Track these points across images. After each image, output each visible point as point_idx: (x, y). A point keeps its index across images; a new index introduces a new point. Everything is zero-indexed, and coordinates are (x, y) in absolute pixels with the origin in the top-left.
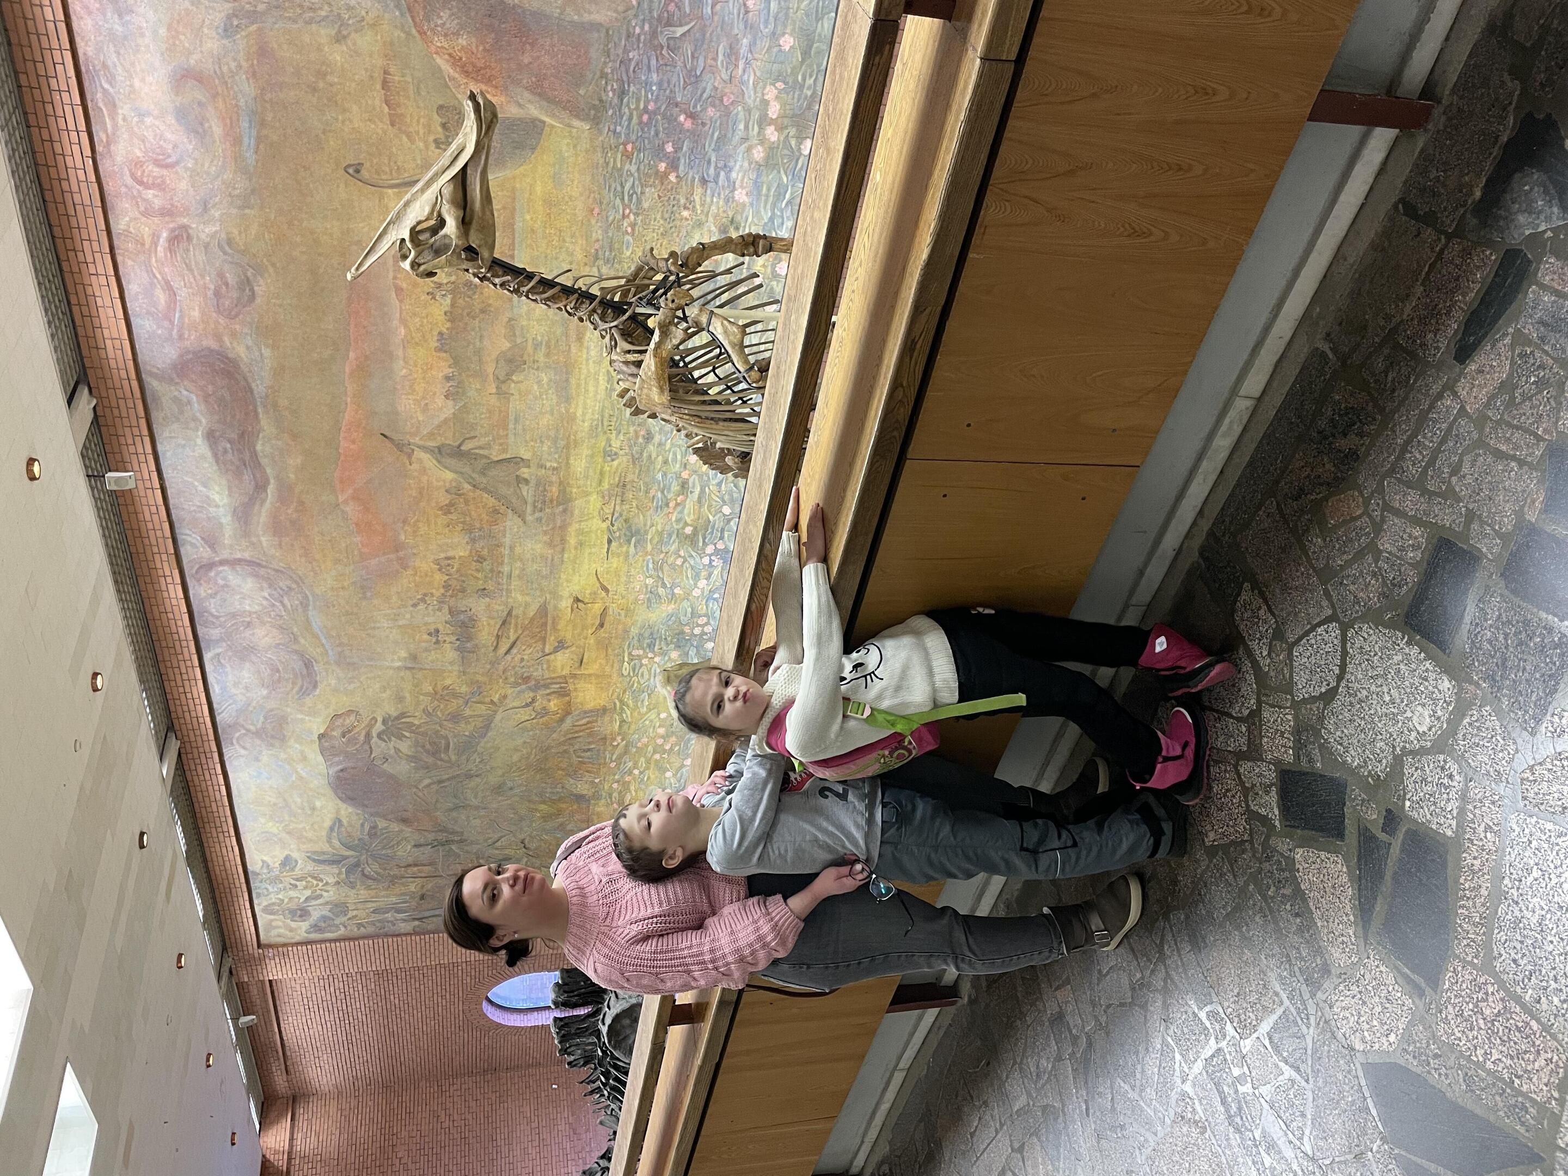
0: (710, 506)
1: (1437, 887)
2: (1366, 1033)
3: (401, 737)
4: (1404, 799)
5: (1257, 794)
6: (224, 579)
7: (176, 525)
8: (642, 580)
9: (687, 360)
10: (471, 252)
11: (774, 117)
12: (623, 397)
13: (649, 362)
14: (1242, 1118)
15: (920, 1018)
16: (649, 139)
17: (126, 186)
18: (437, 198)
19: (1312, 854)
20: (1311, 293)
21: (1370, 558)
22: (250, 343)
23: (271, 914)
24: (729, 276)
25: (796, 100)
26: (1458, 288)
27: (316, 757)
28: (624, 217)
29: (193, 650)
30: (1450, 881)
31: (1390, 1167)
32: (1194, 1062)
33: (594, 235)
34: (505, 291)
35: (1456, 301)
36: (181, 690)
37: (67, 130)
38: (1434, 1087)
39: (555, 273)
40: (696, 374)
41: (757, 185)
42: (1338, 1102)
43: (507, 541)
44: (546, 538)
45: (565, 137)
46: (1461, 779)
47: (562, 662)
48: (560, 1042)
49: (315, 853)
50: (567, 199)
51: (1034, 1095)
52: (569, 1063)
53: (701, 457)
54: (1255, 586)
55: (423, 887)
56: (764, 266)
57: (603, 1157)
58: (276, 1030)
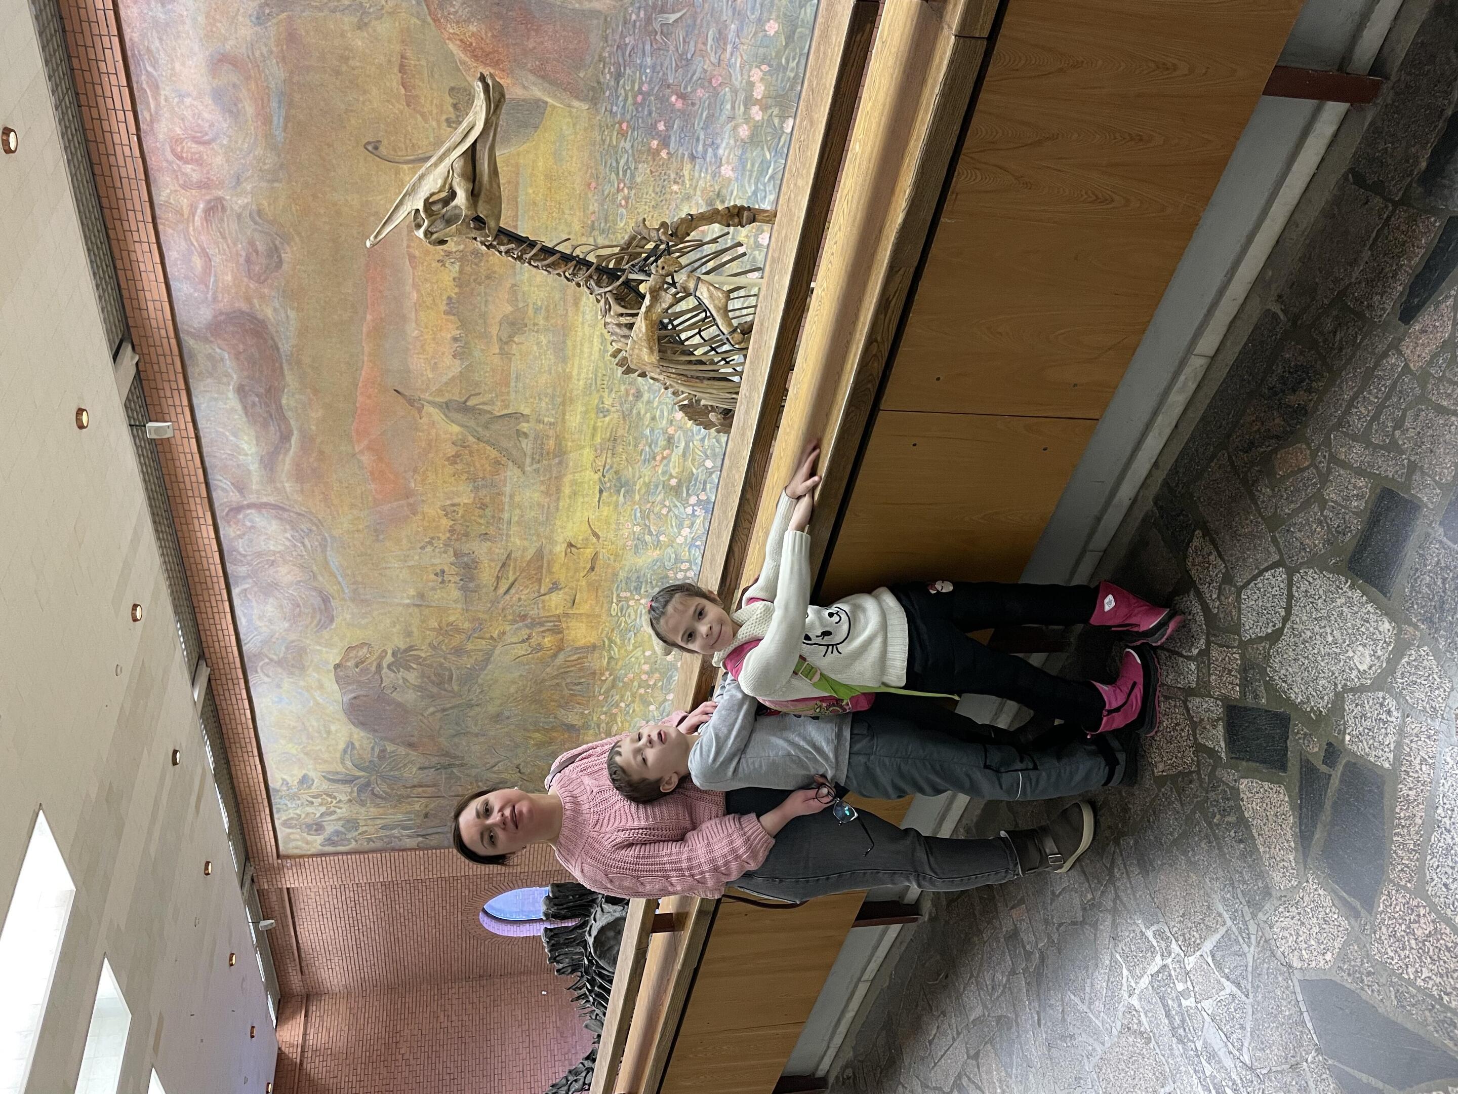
0: (693, 460)
1: (1374, 816)
2: (1303, 952)
3: (408, 668)
4: (1344, 733)
5: (1205, 728)
6: (251, 521)
7: (209, 471)
8: (630, 528)
9: (675, 323)
10: (479, 222)
11: (759, 97)
12: (615, 357)
13: (641, 324)
14: (1185, 1030)
15: (884, 933)
16: (642, 118)
17: (167, 161)
18: (449, 172)
19: (1255, 784)
20: (1264, 258)
21: (1315, 508)
22: (277, 305)
23: (289, 828)
24: (715, 245)
25: (779, 81)
26: (1403, 252)
27: (332, 686)
28: (618, 190)
29: (223, 586)
30: (1386, 809)
31: (1324, 1076)
32: (1140, 978)
33: (591, 207)
34: (510, 258)
35: (1402, 265)
36: (211, 621)
37: (115, 109)
38: (1367, 1003)
39: (555, 243)
40: (683, 336)
41: (742, 161)
42: (1276, 1016)
43: (508, 489)
44: (543, 488)
45: (564, 117)
46: (1399, 715)
47: (556, 602)
48: (550, 951)
49: (329, 772)
50: (566, 174)
51: (990, 1006)
52: (558, 971)
53: (686, 414)
54: (1207, 532)
55: (426, 806)
56: (747, 236)
57: (587, 1058)
58: (293, 934)
